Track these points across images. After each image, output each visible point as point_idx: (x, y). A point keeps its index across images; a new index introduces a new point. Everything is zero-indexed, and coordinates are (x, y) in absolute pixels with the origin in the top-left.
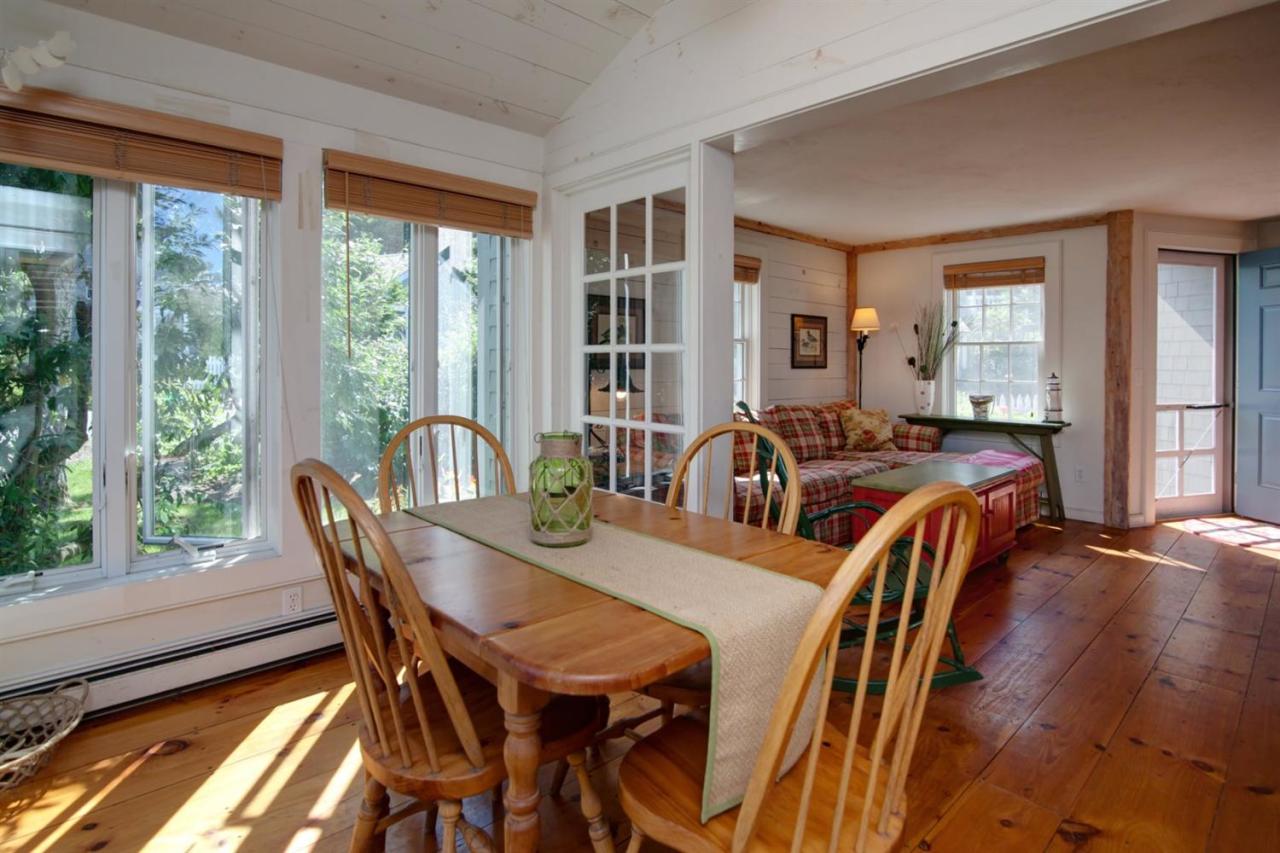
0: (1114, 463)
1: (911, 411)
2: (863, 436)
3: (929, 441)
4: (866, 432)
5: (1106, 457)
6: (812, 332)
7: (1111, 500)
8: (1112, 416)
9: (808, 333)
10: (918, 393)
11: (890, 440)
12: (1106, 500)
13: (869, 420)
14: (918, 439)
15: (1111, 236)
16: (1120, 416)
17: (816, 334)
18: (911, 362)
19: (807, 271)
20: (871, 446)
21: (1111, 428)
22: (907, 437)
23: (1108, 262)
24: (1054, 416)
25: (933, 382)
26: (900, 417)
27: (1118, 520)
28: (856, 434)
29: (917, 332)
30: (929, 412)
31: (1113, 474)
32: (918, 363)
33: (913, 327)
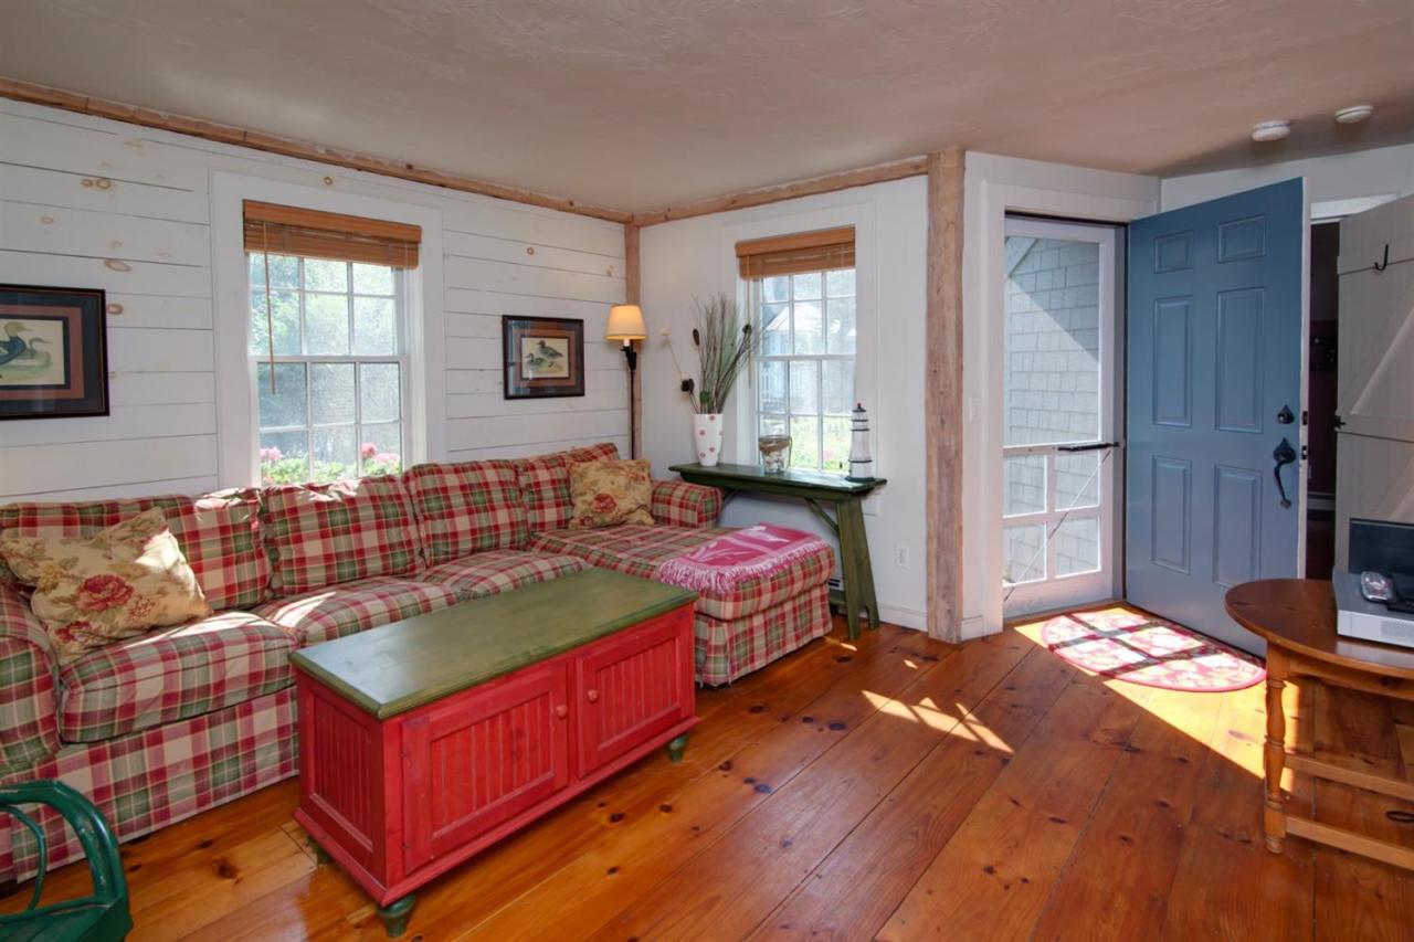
0: (939, 542)
1: (686, 460)
2: (595, 503)
3: (694, 509)
4: (600, 498)
5: (929, 533)
6: (549, 343)
7: (934, 598)
8: (935, 471)
9: (542, 344)
10: (698, 433)
11: (641, 507)
12: (929, 599)
13: (612, 477)
14: (681, 506)
15: (933, 189)
16: (944, 470)
17: (561, 345)
18: (687, 386)
19: (536, 249)
20: (608, 519)
21: (934, 488)
22: (669, 503)
23: (929, 230)
24: (861, 472)
25: (719, 417)
26: (672, 469)
27: (945, 630)
28: (584, 502)
29: (697, 342)
30: (709, 462)
31: (938, 559)
32: (697, 389)
33: (691, 332)
